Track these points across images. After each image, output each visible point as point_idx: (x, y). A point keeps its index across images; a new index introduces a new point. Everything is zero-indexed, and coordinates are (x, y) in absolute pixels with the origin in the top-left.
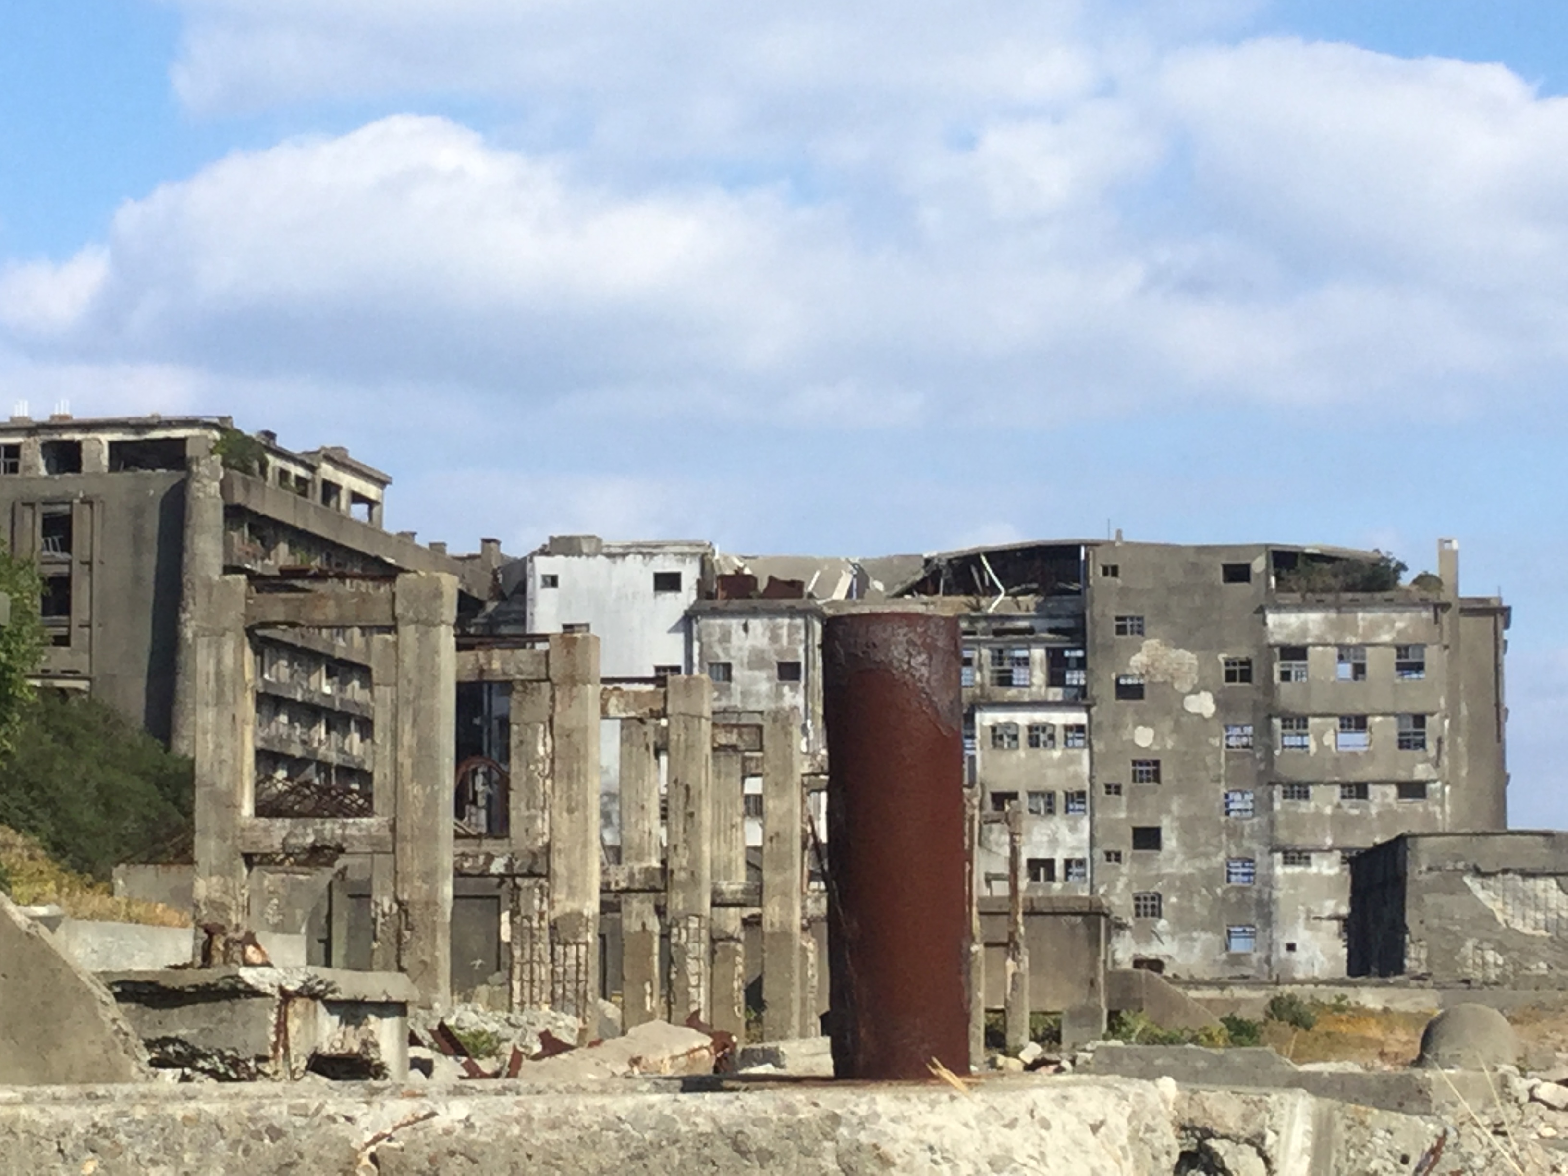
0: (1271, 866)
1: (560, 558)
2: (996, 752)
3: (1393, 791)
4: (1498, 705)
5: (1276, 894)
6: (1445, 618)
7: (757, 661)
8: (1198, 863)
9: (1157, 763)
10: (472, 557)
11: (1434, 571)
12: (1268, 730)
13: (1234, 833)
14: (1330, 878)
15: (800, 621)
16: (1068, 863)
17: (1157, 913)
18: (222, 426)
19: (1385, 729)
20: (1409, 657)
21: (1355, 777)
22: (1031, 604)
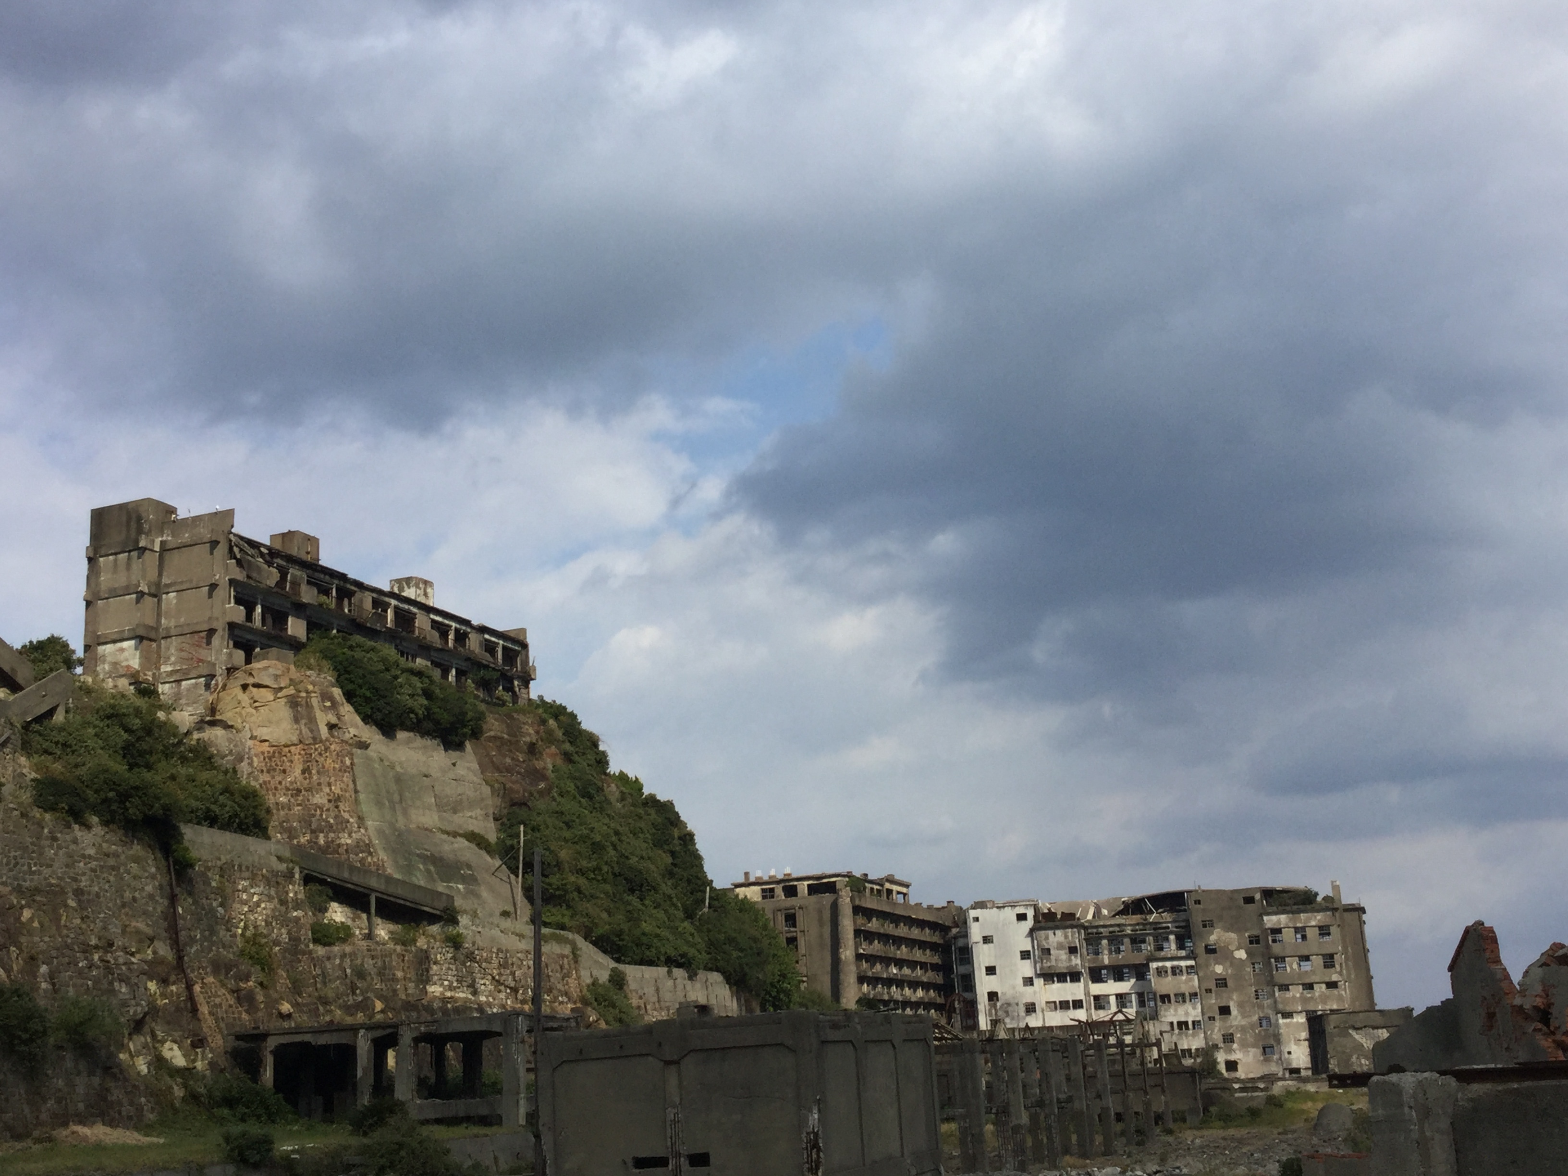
0: (1277, 1020)
1: (979, 910)
2: (1160, 978)
3: (1324, 986)
4: (1364, 948)
5: (1281, 1031)
6: (1337, 914)
7: (1060, 946)
8: (1246, 1019)
9: (1225, 979)
10: (943, 908)
11: (1331, 895)
12: (1270, 963)
13: (1261, 1007)
14: (1302, 1023)
15: (1075, 930)
16: (1193, 1022)
17: (1232, 1041)
18: (849, 875)
19: (1318, 961)
20: (1324, 930)
21: (1307, 981)
22: (1167, 917)
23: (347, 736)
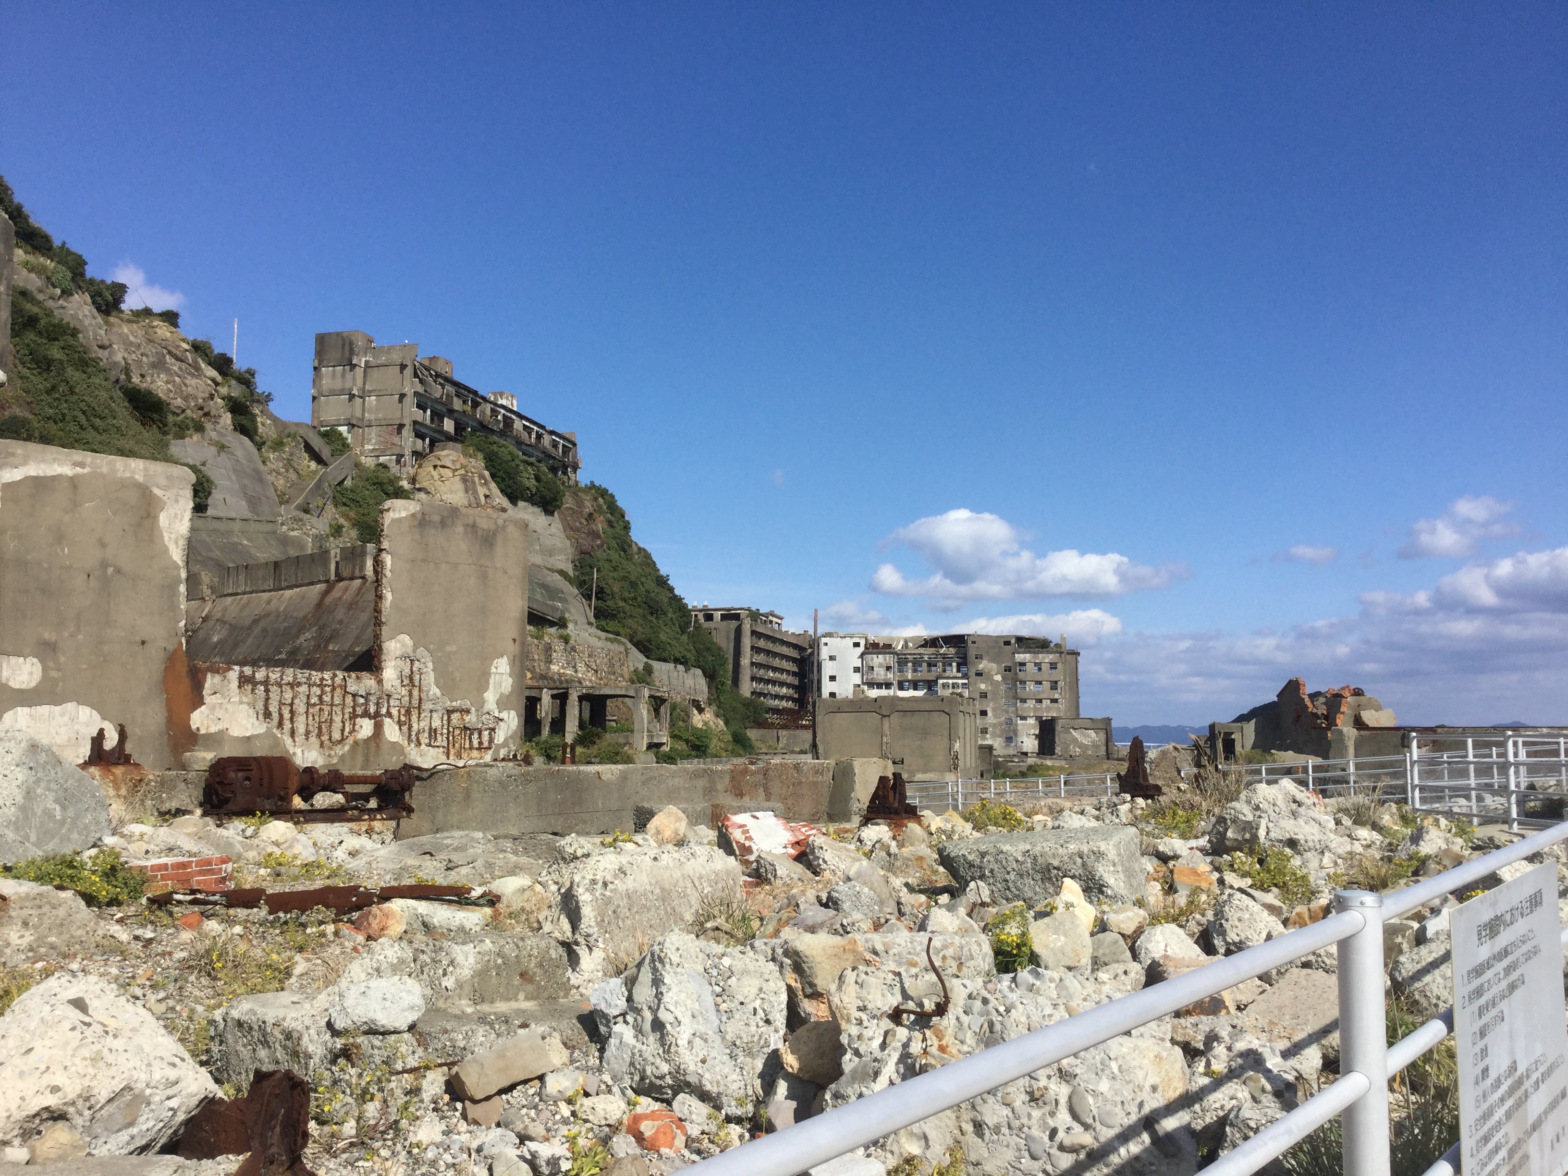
0: (1016, 721)
1: (828, 638)
2: (944, 689)
3: (1049, 701)
4: (1077, 678)
5: (1018, 728)
6: (1063, 655)
7: (880, 666)
8: (997, 720)
9: (986, 693)
11: (1060, 642)
12: (1016, 685)
13: (1007, 712)
14: (1034, 724)
15: (891, 655)
17: (987, 733)
18: (749, 609)
19: (1046, 685)
20: (1053, 666)
21: (1039, 697)
22: (952, 650)
23: (495, 503)
